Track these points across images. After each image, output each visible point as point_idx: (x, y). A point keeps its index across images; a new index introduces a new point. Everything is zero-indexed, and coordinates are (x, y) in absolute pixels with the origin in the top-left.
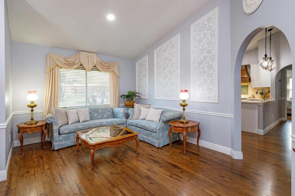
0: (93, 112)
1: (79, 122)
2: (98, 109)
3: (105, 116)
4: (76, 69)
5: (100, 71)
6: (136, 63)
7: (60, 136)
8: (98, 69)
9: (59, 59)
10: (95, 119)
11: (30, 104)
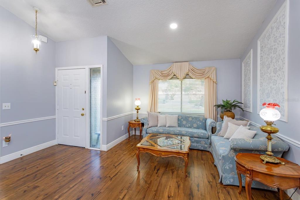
0: (182, 120)
1: (166, 126)
2: (189, 117)
3: (195, 125)
4: (171, 79)
5: (193, 79)
6: (243, 63)
7: (147, 134)
8: (190, 77)
9: (157, 73)
10: (183, 126)
11: (136, 107)
